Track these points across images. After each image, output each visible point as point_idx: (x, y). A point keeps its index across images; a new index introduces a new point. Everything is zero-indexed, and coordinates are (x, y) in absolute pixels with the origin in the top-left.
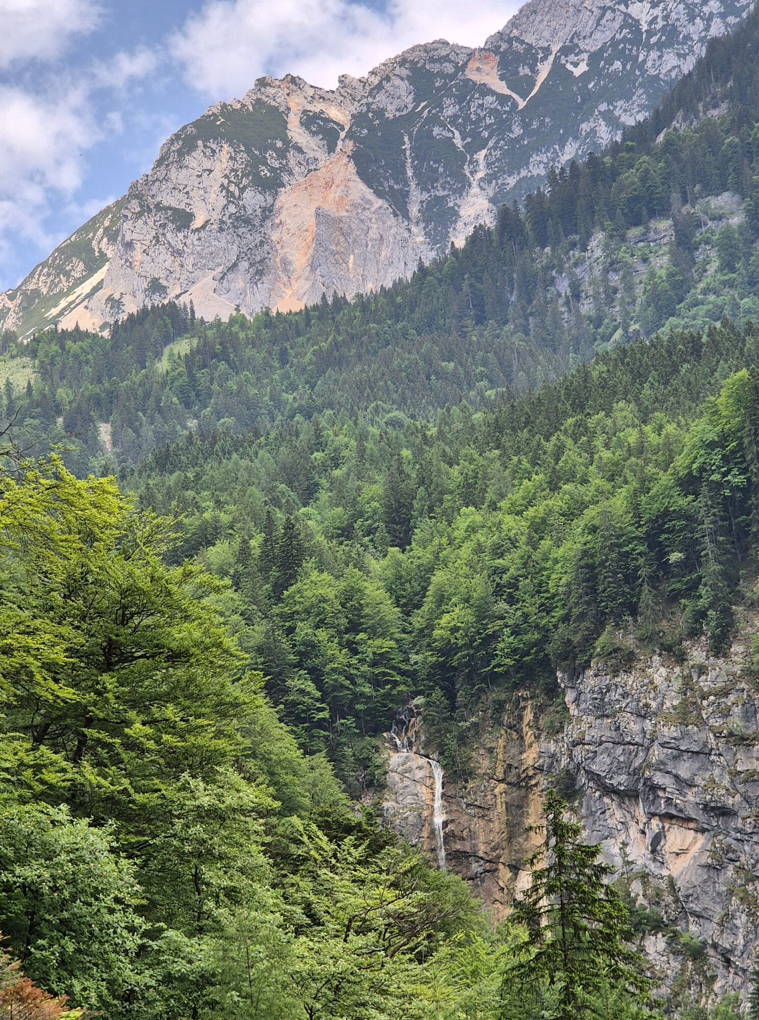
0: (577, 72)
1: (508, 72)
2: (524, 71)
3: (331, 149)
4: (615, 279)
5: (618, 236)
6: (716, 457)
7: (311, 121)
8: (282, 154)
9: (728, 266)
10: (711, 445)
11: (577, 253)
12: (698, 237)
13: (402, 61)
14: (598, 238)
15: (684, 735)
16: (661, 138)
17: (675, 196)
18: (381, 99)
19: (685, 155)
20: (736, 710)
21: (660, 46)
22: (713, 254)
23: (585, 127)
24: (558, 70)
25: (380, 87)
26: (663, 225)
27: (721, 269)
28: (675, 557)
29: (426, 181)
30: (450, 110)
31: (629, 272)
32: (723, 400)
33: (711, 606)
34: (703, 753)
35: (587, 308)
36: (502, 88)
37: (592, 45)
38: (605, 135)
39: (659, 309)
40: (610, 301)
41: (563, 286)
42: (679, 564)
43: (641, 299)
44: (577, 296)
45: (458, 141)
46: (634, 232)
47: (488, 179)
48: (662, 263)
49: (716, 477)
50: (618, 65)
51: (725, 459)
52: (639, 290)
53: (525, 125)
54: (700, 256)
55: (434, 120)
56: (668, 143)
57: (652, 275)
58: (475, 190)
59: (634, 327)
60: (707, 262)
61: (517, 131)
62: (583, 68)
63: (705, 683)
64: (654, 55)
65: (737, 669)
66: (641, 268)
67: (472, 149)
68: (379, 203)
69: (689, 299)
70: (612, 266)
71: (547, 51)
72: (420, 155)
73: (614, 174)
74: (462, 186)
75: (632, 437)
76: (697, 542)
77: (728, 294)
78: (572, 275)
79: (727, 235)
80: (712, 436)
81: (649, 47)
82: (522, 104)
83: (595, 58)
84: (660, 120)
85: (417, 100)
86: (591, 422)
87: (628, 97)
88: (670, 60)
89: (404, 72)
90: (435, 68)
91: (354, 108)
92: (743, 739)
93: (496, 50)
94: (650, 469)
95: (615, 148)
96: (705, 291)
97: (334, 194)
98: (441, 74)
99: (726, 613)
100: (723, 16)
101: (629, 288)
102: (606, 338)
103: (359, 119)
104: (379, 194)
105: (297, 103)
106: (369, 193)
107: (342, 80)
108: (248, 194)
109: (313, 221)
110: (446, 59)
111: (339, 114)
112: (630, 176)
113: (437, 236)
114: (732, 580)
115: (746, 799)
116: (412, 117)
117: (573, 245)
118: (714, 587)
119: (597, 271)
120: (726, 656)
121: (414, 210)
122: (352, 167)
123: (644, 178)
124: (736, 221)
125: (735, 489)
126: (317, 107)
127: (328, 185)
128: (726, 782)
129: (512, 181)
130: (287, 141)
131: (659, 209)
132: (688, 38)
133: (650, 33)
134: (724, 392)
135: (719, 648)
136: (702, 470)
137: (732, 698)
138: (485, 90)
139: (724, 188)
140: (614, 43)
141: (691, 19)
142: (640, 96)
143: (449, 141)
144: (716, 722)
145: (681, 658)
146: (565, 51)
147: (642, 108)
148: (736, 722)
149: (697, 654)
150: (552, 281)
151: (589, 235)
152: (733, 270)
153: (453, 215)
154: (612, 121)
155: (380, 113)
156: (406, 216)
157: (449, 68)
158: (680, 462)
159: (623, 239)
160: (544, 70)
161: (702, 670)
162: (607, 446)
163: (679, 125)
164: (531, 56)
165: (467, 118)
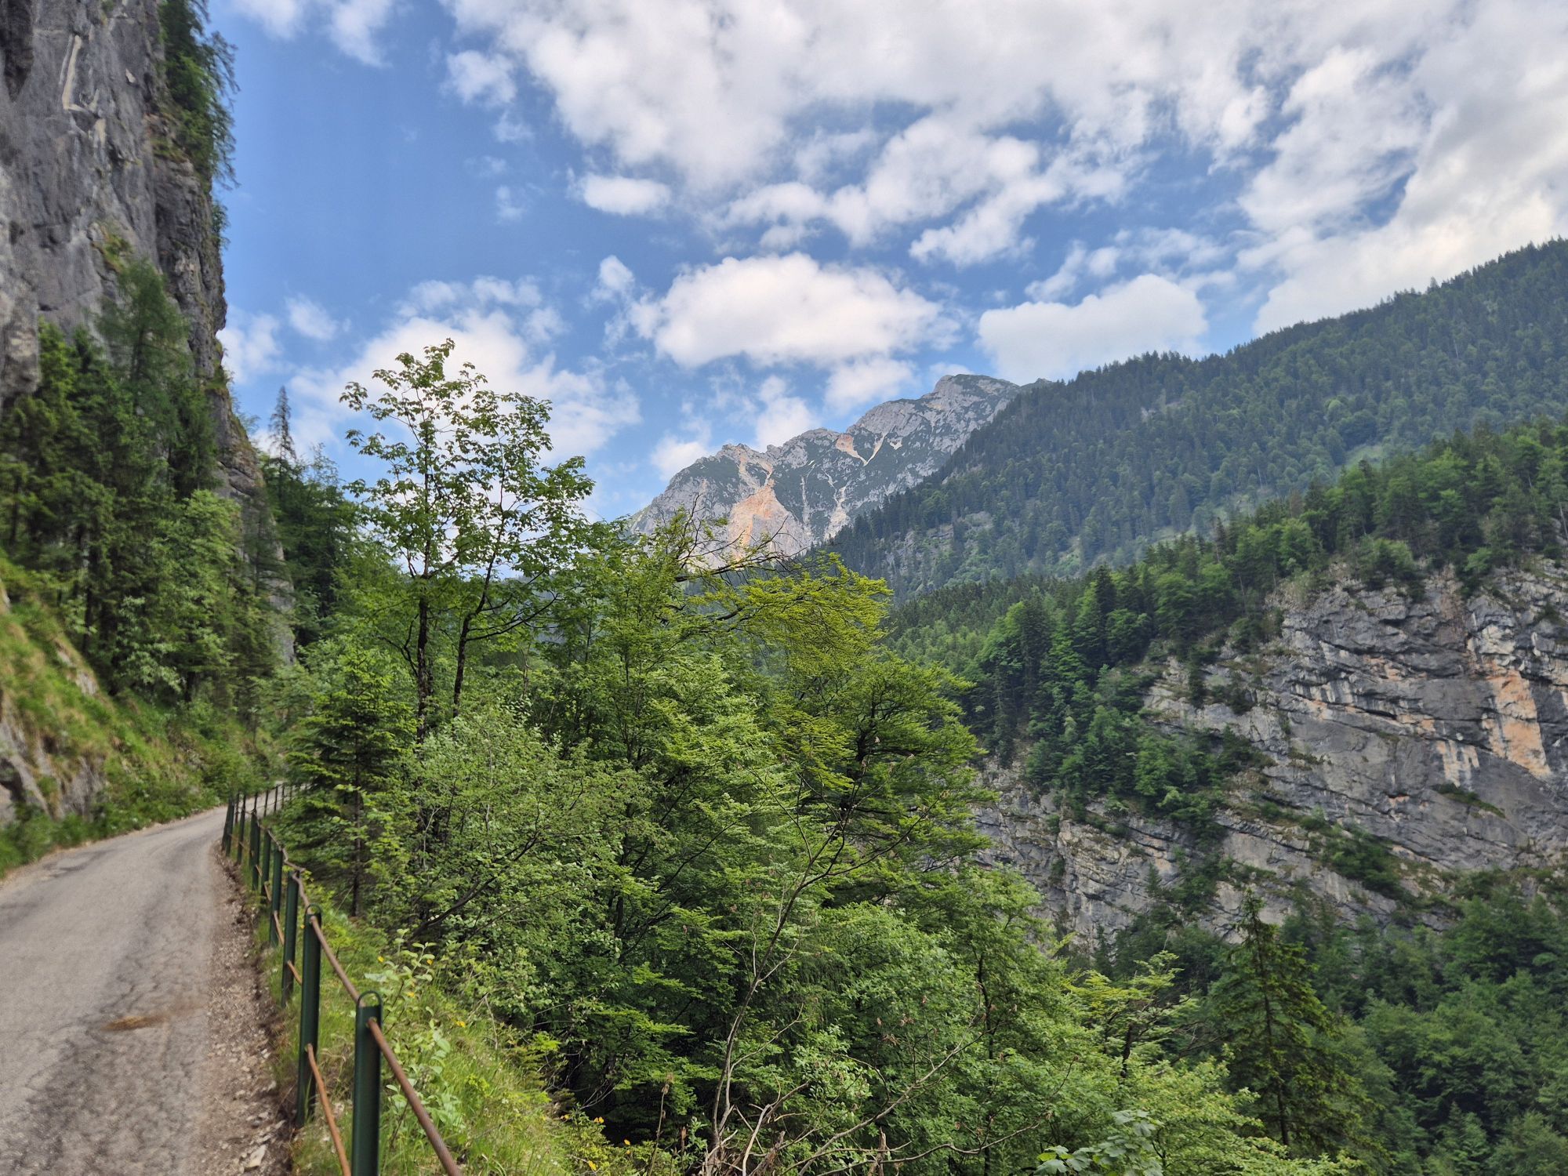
0: (896, 447)
1: (858, 447)
2: (867, 445)
3: (762, 484)
4: (919, 556)
5: (921, 533)
6: (1004, 652)
7: (752, 469)
8: (735, 486)
9: (983, 551)
10: (1001, 645)
11: (899, 542)
12: (966, 534)
13: (802, 438)
14: (911, 534)
15: (984, 814)
16: (945, 482)
17: (954, 512)
18: (789, 459)
19: (959, 490)
20: (1016, 800)
21: (941, 435)
22: (975, 544)
23: (900, 476)
24: (885, 445)
25: (789, 452)
26: (947, 529)
27: (979, 553)
28: (979, 708)
29: (813, 503)
30: (827, 465)
31: (927, 553)
32: (1008, 618)
33: (1001, 738)
34: (995, 825)
35: (903, 572)
36: (855, 454)
37: (905, 433)
38: (911, 481)
39: (944, 573)
40: (917, 568)
41: (891, 560)
42: (981, 713)
43: (934, 568)
44: (898, 565)
45: (831, 482)
46: (930, 532)
47: (847, 502)
48: (946, 549)
49: (1004, 663)
50: (918, 444)
51: (1009, 653)
52: (933, 563)
53: (867, 475)
54: (967, 546)
55: (818, 470)
56: (950, 484)
57: (941, 555)
58: (839, 508)
59: (930, 583)
60: (971, 549)
61: (863, 477)
62: (899, 445)
63: (997, 783)
64: (938, 439)
65: (1016, 776)
66: (935, 551)
67: (839, 486)
68: (787, 513)
69: (961, 568)
70: (918, 549)
71: (880, 436)
72: (809, 489)
73: (920, 500)
74: (832, 506)
75: (949, 639)
76: (993, 701)
77: (983, 567)
78: (896, 554)
79: (983, 534)
80: (1001, 640)
81: (936, 435)
82: (866, 463)
83: (905, 440)
84: (944, 472)
85: (809, 459)
86: (922, 631)
87: (923, 461)
88: (947, 442)
89: (803, 444)
90: (819, 443)
91: (775, 463)
92: (1020, 818)
93: (852, 434)
94: (963, 658)
95: (920, 487)
96: (971, 565)
97: (762, 508)
98: (822, 446)
99: (1010, 742)
100: (976, 420)
101: (928, 562)
102: (914, 589)
103: (777, 469)
104: (788, 509)
105: (743, 461)
106: (782, 508)
107: (769, 447)
108: (716, 506)
109: (751, 523)
110: (825, 438)
111: (767, 466)
112: (929, 501)
113: (818, 533)
114: (1013, 724)
115: (1022, 854)
116: (807, 468)
117: (897, 537)
118: (1003, 727)
119: (910, 551)
120: (1009, 768)
121: (806, 518)
122: (773, 494)
123: (937, 502)
124: (987, 527)
125: (1016, 670)
126: (755, 461)
127: (760, 503)
128: (1010, 843)
129: (859, 504)
130: (738, 479)
131: (945, 519)
132: (956, 431)
133: (936, 428)
134: (1009, 614)
135: (1005, 763)
136: (995, 658)
137: (1013, 793)
138: (846, 455)
139: (980, 509)
140: (916, 432)
141: (959, 421)
142: (930, 461)
143: (826, 481)
144: (1003, 807)
145: (982, 768)
146: (889, 436)
147: (931, 467)
148: (1015, 808)
149: (992, 767)
150: (885, 557)
151: (906, 532)
152: (986, 553)
153: (827, 521)
154: (916, 475)
155: (789, 465)
156: (801, 521)
157: (826, 443)
158: (982, 654)
159: (925, 535)
160: (878, 446)
161: (995, 776)
162: (933, 645)
163: (955, 475)
164: (872, 438)
165: (836, 470)
